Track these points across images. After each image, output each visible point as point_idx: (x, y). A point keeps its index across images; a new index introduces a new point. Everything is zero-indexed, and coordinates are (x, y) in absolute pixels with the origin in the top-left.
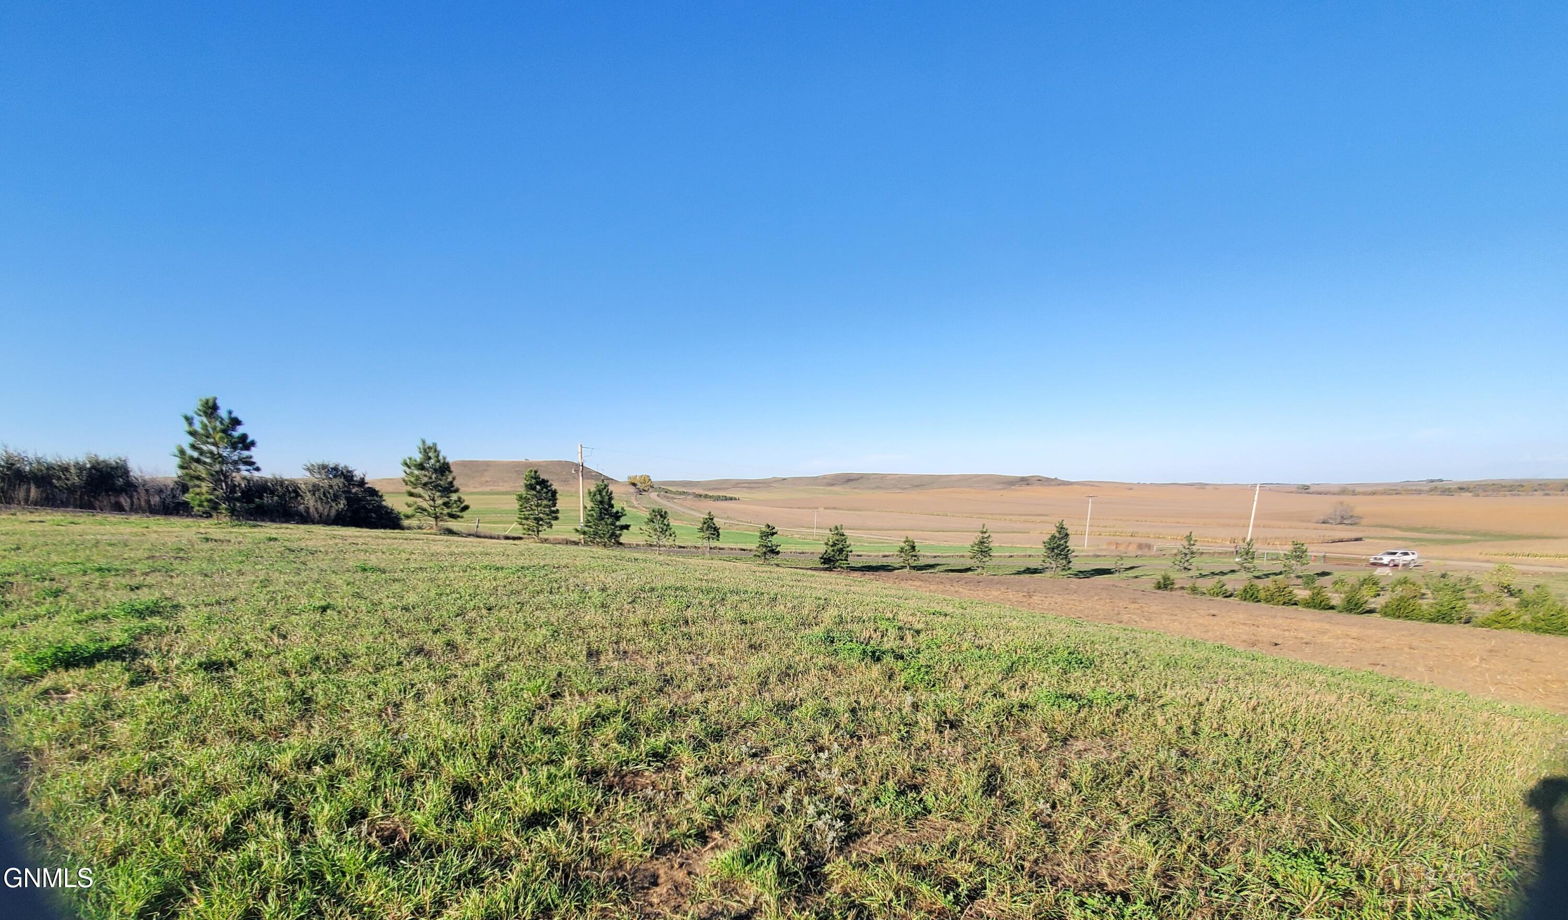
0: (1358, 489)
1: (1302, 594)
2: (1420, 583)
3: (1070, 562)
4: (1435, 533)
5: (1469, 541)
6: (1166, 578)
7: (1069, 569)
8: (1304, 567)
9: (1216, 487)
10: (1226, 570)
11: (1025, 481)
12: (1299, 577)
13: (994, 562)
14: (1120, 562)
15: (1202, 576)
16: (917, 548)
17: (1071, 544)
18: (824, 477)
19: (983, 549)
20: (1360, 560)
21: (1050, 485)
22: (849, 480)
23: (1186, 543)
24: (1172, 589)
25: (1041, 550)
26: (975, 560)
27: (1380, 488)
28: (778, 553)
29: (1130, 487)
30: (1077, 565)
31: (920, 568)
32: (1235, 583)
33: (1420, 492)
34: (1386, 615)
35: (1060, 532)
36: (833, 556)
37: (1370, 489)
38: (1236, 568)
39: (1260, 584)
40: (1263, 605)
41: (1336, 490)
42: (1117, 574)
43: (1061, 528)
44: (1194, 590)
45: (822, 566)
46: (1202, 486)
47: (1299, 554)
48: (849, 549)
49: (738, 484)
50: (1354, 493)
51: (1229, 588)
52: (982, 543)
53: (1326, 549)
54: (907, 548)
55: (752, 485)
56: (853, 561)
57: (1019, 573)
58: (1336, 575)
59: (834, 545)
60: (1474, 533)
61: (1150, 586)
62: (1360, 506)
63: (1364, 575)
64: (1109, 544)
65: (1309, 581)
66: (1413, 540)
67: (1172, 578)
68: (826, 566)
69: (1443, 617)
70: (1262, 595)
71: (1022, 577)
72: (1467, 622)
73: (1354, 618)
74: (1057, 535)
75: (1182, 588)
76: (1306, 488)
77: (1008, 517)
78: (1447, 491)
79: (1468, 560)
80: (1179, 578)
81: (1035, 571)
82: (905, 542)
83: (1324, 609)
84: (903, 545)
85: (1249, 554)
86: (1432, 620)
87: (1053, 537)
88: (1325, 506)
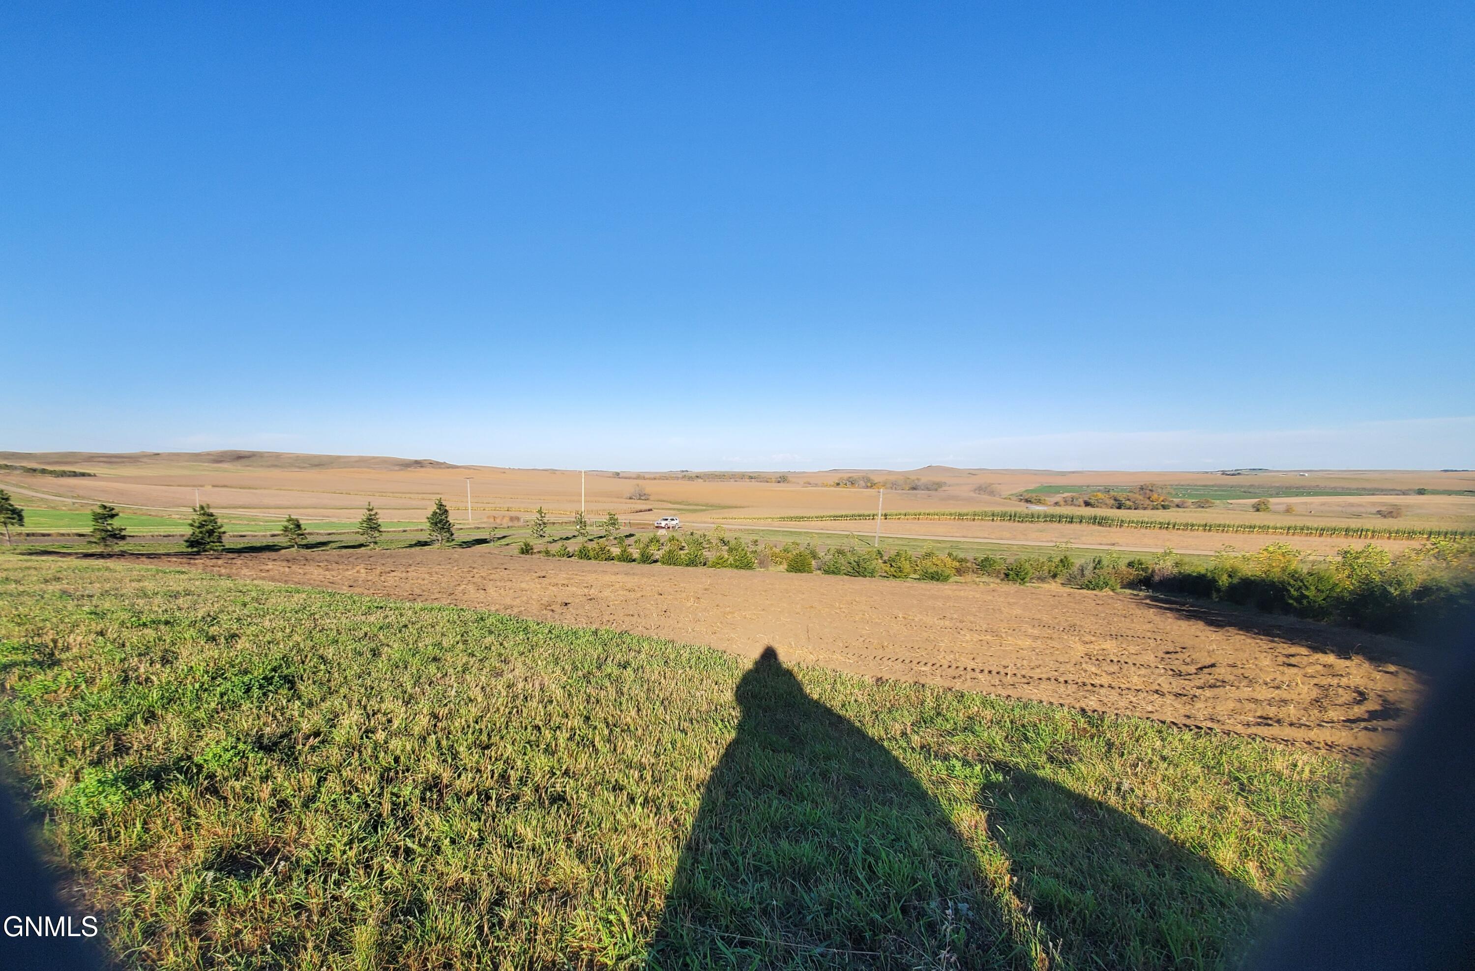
0: (647, 476)
1: (616, 551)
2: (681, 539)
3: (452, 535)
4: (689, 505)
5: (705, 510)
6: (527, 545)
7: (453, 540)
8: (618, 531)
9: (563, 472)
10: (570, 535)
11: (418, 464)
12: (615, 538)
13: (384, 536)
14: (493, 533)
15: (555, 541)
16: (303, 527)
17: (451, 519)
18: (208, 454)
19: (372, 525)
20: (650, 525)
21: (440, 468)
22: (239, 457)
23: (539, 517)
24: (532, 553)
25: (427, 525)
26: (366, 536)
27: (658, 476)
28: (123, 538)
29: (503, 471)
30: (460, 536)
31: (308, 546)
32: (573, 546)
33: (678, 478)
34: (664, 563)
35: (440, 509)
36: (202, 538)
37: (652, 476)
38: (576, 533)
39: (590, 545)
40: (593, 561)
41: (634, 476)
42: (492, 543)
43: (441, 506)
44: (547, 553)
45: (190, 550)
46: (554, 471)
47: (613, 522)
48: (222, 530)
49: (91, 458)
50: (644, 478)
51: (570, 549)
52: (370, 520)
53: (632, 518)
54: (292, 526)
55: (114, 460)
56: (228, 542)
57: (411, 546)
58: (637, 535)
59: (201, 526)
60: (707, 505)
61: (516, 552)
62: (649, 487)
63: (651, 535)
64: (489, 517)
65: (620, 540)
66: (679, 510)
67: (531, 544)
68: (195, 549)
69: (692, 563)
70: (591, 554)
71: (413, 549)
72: (705, 564)
73: (646, 567)
74: (438, 511)
75: (539, 552)
76: (618, 474)
77: (408, 495)
78: (690, 478)
79: (705, 523)
80: (538, 544)
81: (425, 544)
82: (289, 521)
83: (629, 561)
84: (286, 524)
85: (583, 524)
86: (687, 565)
87: (435, 513)
88: (629, 487)
